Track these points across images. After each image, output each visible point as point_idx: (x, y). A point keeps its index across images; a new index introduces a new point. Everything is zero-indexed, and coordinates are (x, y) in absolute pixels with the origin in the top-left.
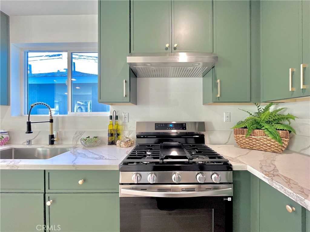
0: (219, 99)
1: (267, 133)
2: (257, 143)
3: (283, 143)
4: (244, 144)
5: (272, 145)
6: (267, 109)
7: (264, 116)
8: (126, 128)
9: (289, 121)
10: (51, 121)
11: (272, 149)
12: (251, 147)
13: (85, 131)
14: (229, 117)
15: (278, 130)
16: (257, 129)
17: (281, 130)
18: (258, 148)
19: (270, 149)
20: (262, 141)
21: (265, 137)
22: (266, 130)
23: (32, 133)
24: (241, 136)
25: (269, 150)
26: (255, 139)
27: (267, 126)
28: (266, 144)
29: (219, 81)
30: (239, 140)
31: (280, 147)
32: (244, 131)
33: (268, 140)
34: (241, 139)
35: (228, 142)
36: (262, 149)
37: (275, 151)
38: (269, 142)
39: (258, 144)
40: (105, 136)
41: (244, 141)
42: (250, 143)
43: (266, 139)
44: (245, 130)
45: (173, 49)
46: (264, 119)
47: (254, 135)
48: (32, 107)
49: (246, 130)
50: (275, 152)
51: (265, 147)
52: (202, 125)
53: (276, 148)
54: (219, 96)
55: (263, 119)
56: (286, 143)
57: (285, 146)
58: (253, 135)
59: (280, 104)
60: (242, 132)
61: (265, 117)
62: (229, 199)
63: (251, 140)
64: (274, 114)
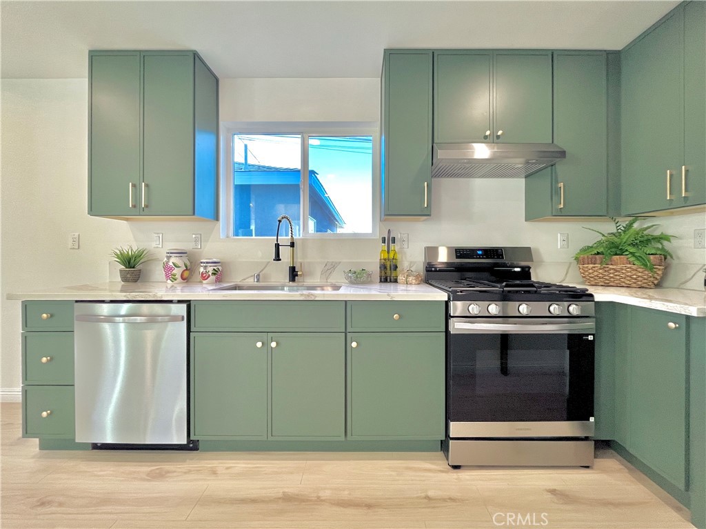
0: (561, 211)
1: (632, 259)
2: (616, 275)
3: (655, 273)
4: (596, 278)
5: (639, 277)
6: (630, 225)
7: (627, 237)
8: (404, 258)
9: (662, 244)
10: (292, 245)
11: (639, 283)
12: (607, 281)
13: (340, 262)
14: (566, 240)
15: (649, 254)
16: (616, 254)
17: (652, 254)
18: (617, 284)
19: (635, 283)
20: (624, 271)
21: (629, 266)
22: (630, 256)
23: (280, 260)
24: (592, 266)
25: (634, 285)
26: (613, 269)
27: (632, 250)
28: (630, 277)
29: (561, 185)
30: (587, 273)
31: (652, 279)
32: (595, 258)
33: (634, 270)
34: (590, 271)
35: (564, 280)
36: (623, 284)
37: (643, 285)
38: (634, 272)
39: (618, 277)
40: (375, 269)
41: (596, 273)
42: (605, 275)
43: (630, 268)
44: (597, 257)
45: (495, 138)
46: (627, 240)
47: (612, 264)
48: (280, 221)
49: (600, 258)
50: (643, 287)
51: (628, 280)
52: (527, 252)
53: (646, 281)
54: (562, 207)
55: (624, 240)
56: (660, 272)
57: (658, 277)
58: (610, 263)
59: (650, 219)
60: (593, 260)
61: (628, 239)
62: (591, 338)
63: (607, 271)
64: (640, 234)
